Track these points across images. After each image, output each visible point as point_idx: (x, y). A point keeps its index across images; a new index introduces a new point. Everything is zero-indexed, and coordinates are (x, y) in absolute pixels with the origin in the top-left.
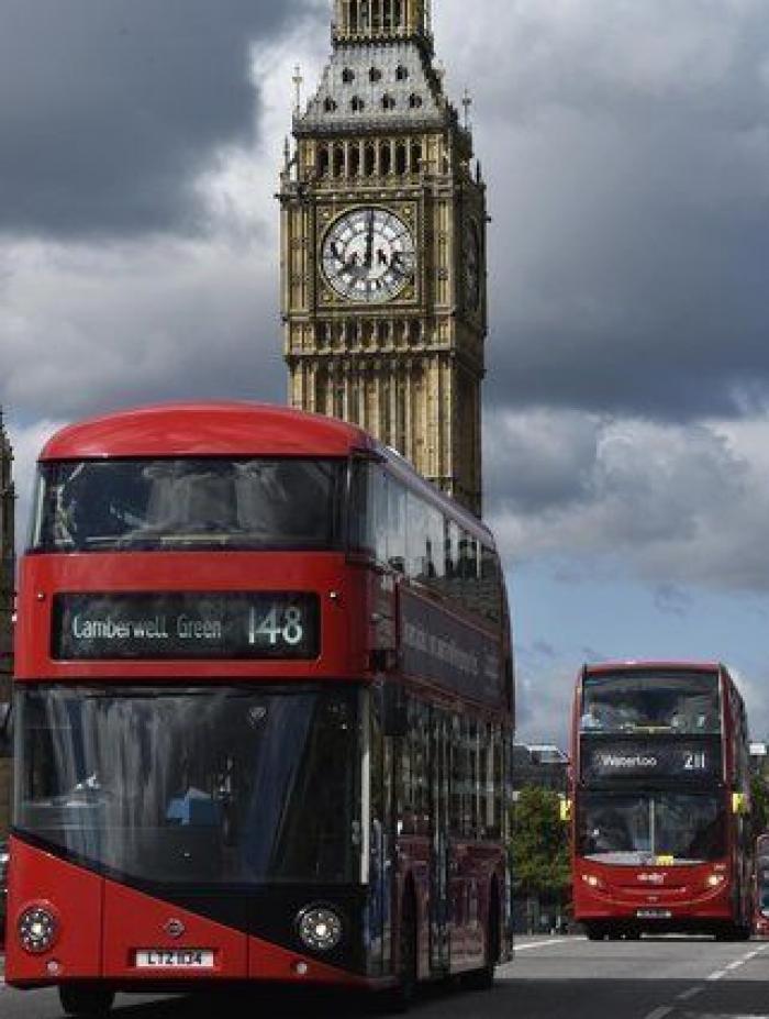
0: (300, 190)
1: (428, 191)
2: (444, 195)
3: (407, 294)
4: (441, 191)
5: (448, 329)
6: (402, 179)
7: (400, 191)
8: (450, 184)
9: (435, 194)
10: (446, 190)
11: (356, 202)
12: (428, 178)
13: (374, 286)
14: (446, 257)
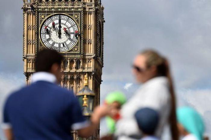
0: (32, 6)
1: (85, 8)
2: (91, 10)
3: (76, 49)
4: (89, 9)
5: (92, 63)
6: (74, 3)
7: (73, 8)
8: (93, 6)
9: (87, 10)
10: (92, 8)
11: (55, 12)
12: (84, 4)
13: (62, 46)
14: (91, 35)
